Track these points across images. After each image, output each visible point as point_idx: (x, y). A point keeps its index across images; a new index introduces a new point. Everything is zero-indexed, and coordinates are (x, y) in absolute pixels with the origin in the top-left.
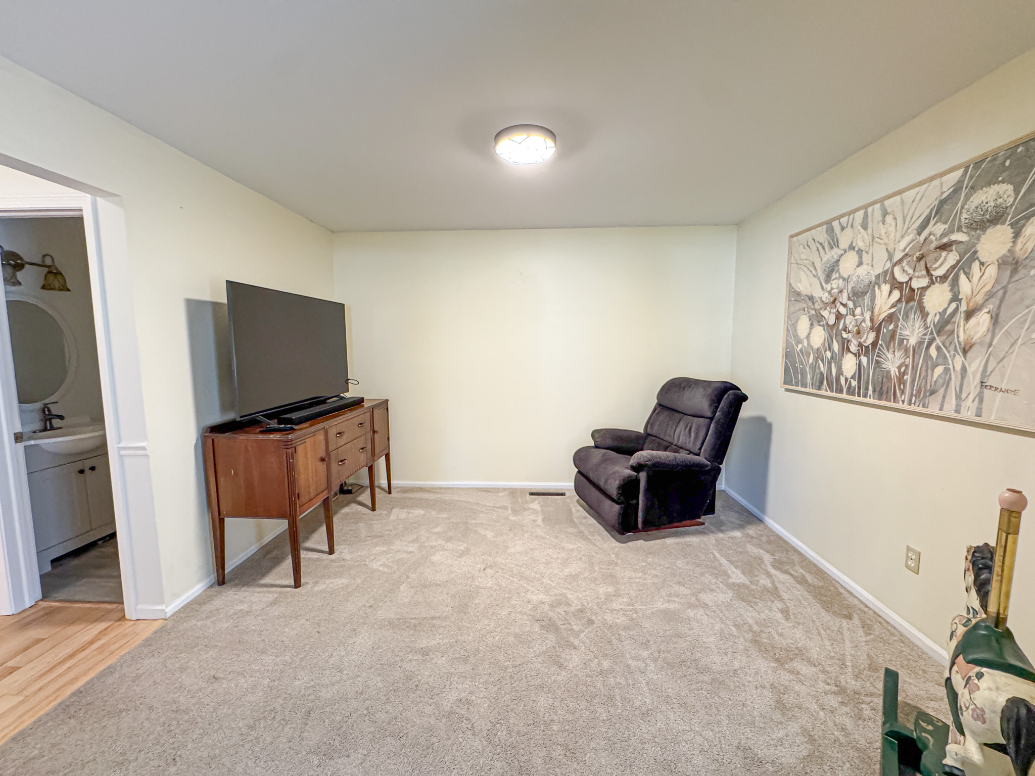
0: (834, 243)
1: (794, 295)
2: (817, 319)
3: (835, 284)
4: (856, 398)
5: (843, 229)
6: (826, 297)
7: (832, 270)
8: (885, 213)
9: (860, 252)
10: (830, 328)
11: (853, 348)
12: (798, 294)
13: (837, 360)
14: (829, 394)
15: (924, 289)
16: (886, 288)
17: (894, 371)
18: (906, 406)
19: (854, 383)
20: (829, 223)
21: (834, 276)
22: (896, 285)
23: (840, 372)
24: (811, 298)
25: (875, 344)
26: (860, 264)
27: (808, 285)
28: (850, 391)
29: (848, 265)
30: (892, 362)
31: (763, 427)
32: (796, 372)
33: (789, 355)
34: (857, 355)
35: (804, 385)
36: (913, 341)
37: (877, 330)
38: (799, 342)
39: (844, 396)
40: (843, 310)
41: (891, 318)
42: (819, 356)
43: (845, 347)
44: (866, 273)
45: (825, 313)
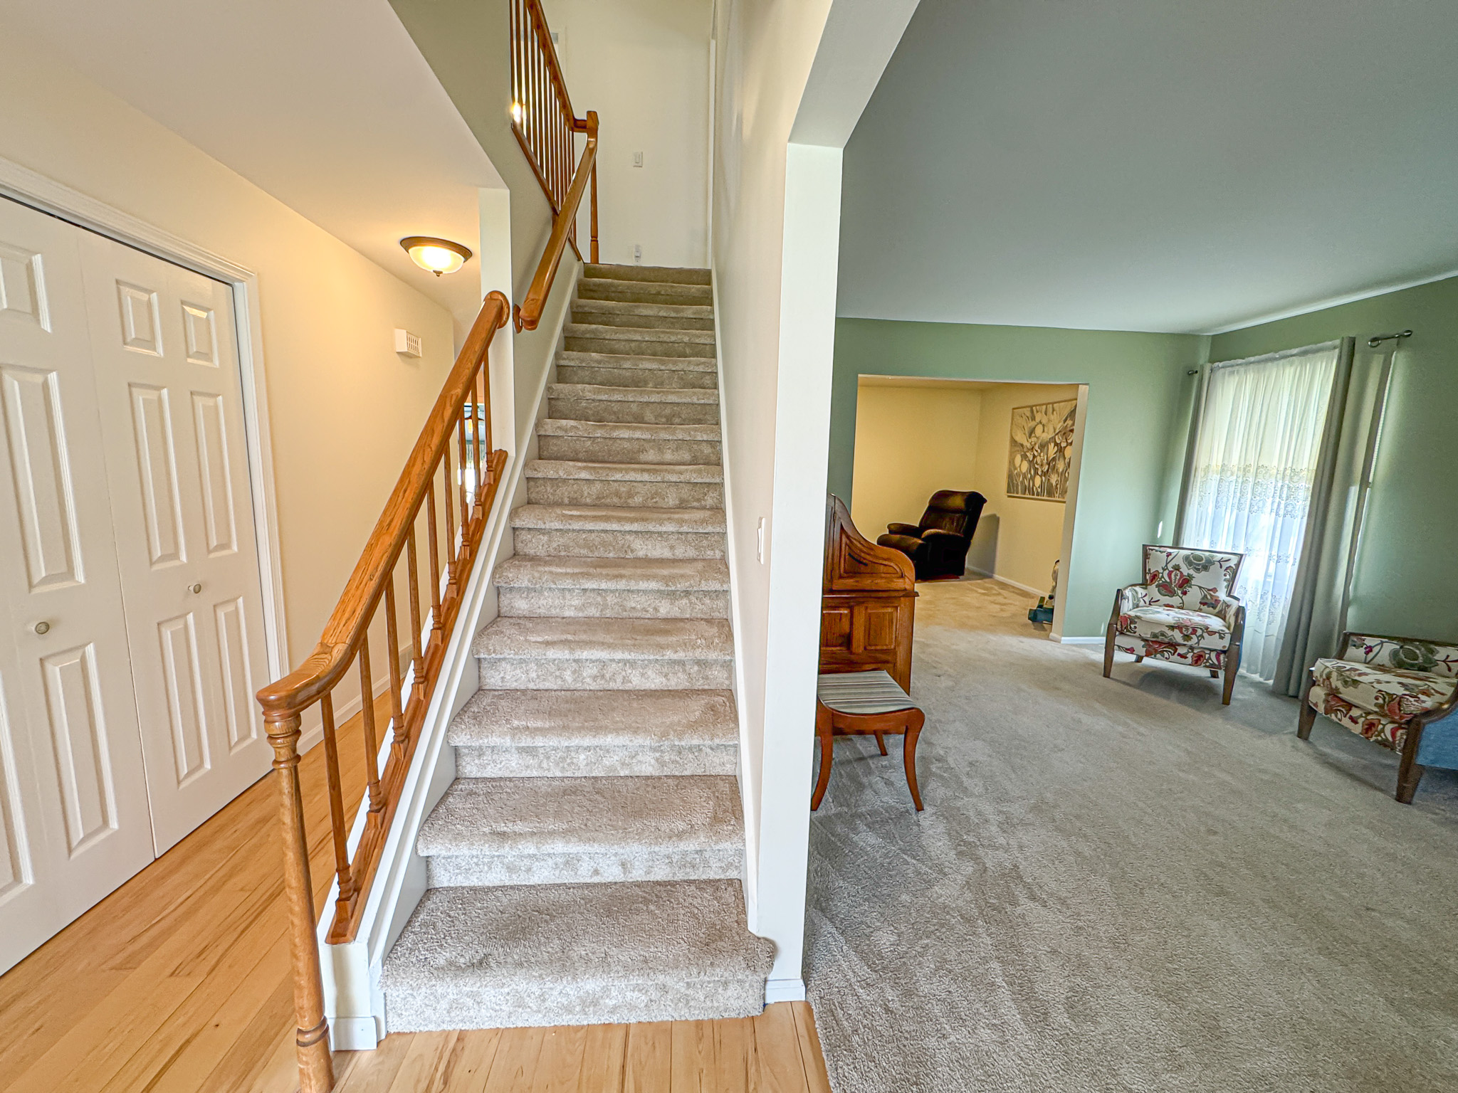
0: (1033, 419)
1: (1014, 442)
2: (1024, 457)
3: (1034, 439)
4: (1039, 497)
5: (1037, 412)
6: (1029, 445)
7: (1032, 431)
8: (1053, 410)
9: (1044, 426)
10: (1031, 462)
11: (1040, 473)
12: (1016, 442)
13: (1033, 478)
14: (1029, 496)
15: (1065, 447)
16: (1053, 444)
17: (1054, 484)
18: (1058, 499)
19: (1039, 490)
20: (1031, 407)
21: (1033, 435)
22: (1056, 444)
23: (1034, 485)
24: (1022, 445)
25: (1048, 471)
26: (1044, 431)
27: (1021, 438)
28: (1038, 495)
29: (1039, 430)
30: (1054, 479)
31: (995, 520)
32: (1013, 484)
33: (1010, 476)
34: (1041, 476)
35: (1017, 493)
36: (1061, 470)
37: (1049, 464)
38: (1016, 469)
39: (1035, 497)
40: (1036, 453)
41: (1054, 459)
42: (1025, 477)
43: (1036, 473)
44: (1046, 436)
45: (1028, 454)
